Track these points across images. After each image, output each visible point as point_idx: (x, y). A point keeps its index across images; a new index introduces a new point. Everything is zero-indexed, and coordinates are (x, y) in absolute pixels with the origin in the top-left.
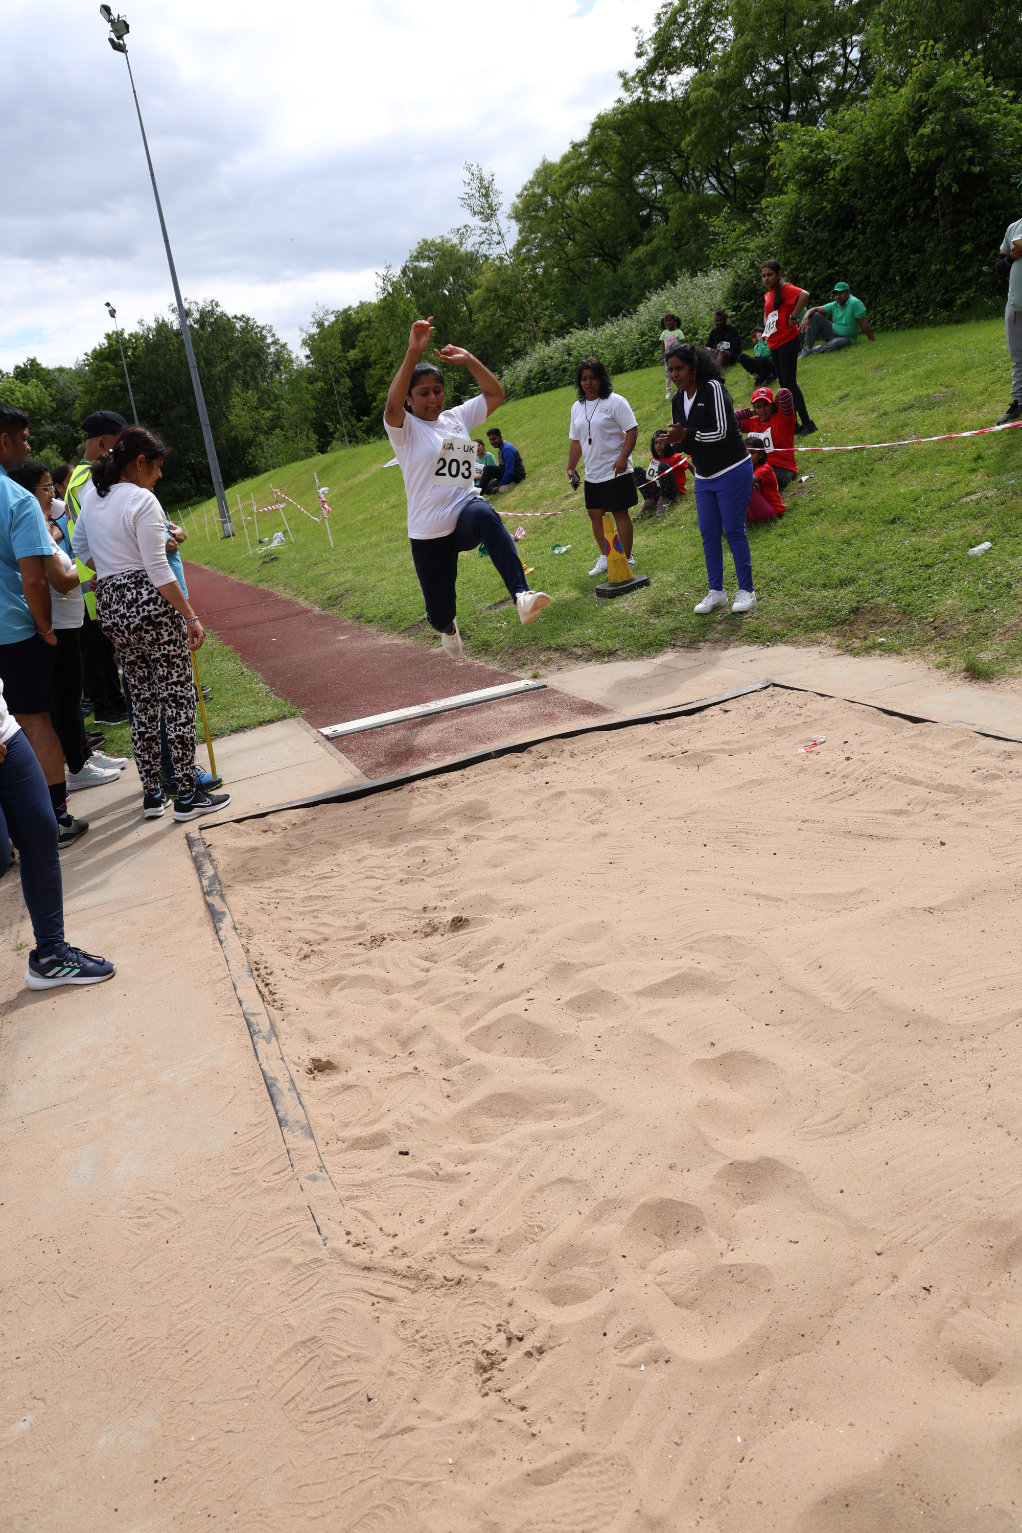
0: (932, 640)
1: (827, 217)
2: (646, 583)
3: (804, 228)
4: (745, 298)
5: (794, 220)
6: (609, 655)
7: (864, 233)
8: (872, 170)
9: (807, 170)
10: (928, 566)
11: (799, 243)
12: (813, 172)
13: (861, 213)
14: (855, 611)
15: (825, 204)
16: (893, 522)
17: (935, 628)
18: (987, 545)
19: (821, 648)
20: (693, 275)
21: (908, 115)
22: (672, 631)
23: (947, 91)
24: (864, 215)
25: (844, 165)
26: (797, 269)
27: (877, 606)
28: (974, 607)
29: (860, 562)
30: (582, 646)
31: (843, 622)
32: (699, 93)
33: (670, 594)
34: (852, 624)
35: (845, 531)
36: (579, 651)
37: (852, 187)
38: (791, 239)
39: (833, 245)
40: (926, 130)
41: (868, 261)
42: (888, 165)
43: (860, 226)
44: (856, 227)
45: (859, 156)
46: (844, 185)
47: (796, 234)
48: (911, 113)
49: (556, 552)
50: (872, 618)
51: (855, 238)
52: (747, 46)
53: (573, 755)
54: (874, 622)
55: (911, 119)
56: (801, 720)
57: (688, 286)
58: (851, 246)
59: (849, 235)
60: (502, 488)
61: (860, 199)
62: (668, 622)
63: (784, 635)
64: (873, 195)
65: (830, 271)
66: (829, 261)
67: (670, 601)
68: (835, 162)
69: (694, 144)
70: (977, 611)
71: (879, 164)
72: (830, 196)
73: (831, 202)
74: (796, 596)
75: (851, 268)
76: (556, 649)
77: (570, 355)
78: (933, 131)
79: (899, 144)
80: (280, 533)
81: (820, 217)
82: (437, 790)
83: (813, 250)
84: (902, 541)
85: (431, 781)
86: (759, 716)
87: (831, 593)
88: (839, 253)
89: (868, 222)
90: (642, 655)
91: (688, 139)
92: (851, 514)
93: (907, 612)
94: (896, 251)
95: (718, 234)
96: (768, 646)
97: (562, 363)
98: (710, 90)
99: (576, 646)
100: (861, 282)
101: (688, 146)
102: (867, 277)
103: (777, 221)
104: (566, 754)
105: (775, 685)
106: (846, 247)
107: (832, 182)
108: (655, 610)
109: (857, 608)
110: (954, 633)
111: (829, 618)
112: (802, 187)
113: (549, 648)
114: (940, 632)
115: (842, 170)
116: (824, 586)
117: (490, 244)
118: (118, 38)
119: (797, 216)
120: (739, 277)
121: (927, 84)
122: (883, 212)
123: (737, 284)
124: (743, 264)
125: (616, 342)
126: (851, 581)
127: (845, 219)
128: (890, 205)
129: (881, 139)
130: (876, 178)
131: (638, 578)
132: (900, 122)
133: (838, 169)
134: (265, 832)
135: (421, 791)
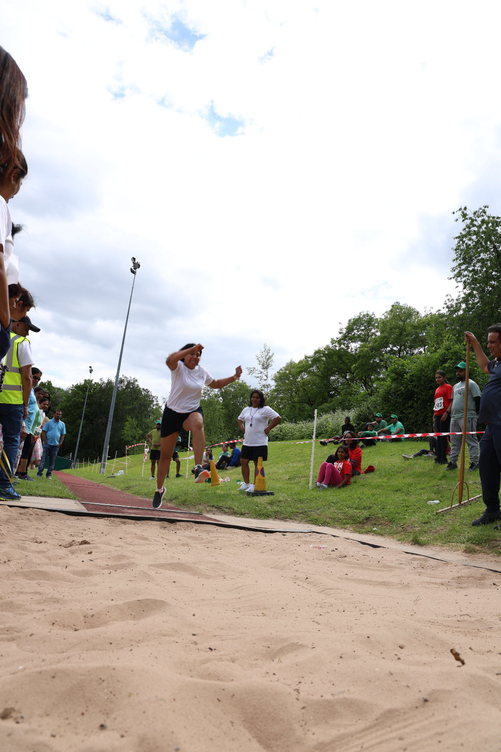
0: (399, 533)
1: (402, 393)
2: (272, 494)
3: (392, 396)
4: (362, 421)
5: (388, 393)
6: (242, 514)
7: (417, 403)
8: (423, 378)
9: (396, 373)
10: (407, 507)
11: (388, 401)
12: (399, 375)
13: (417, 394)
14: (367, 519)
15: (401, 388)
16: (397, 491)
17: (403, 528)
18: (437, 501)
19: (346, 531)
20: (343, 409)
21: (440, 359)
22: (276, 512)
23: (455, 353)
24: (418, 395)
25: (411, 374)
26: (387, 412)
27: (378, 518)
28: (423, 521)
29: (376, 502)
30: (230, 508)
31: (360, 523)
32: (362, 349)
33: (281, 498)
34: (364, 523)
35: (374, 491)
36: (227, 511)
37: (414, 383)
38: (386, 399)
39: (403, 405)
40: (447, 365)
41: (418, 414)
42: (429, 377)
43: (415, 399)
44: (413, 400)
45: (418, 371)
46: (411, 382)
47: (388, 397)
48: (441, 359)
49: (238, 483)
50: (374, 522)
51: (413, 404)
52: (384, 337)
53: (196, 530)
54: (375, 524)
55: (440, 361)
56: (319, 540)
57: (340, 415)
58: (411, 407)
59: (410, 403)
60: (229, 467)
61: (417, 388)
62: (275, 508)
63: (330, 523)
64: (422, 388)
65: (400, 415)
66: (401, 411)
67: (280, 502)
68: (408, 372)
69: (356, 368)
70: (424, 523)
71: (426, 376)
72: (405, 385)
73: (405, 387)
74: (340, 510)
75: (410, 416)
76: (216, 507)
77: (281, 431)
78: (449, 366)
79: (434, 370)
80: (122, 471)
81: (399, 393)
82: (119, 523)
83: (394, 405)
84: (398, 497)
85: (119, 520)
86: (299, 537)
87: (358, 511)
88: (406, 409)
89: (419, 399)
90: (257, 518)
91: (354, 365)
92: (378, 487)
93: (391, 521)
94: (430, 412)
95: (356, 392)
96: (320, 526)
97: (277, 434)
98: (366, 349)
99: (227, 508)
100: (413, 423)
101: (354, 368)
102: (416, 421)
103: (381, 391)
104: (194, 530)
105: (314, 532)
106: (409, 407)
107: (405, 380)
108: (271, 503)
109: (369, 518)
110: (411, 530)
111: (354, 520)
112: (394, 380)
113: (213, 506)
114: (404, 530)
115: (410, 376)
116: (356, 508)
117: (261, 379)
118: (134, 269)
119: (390, 389)
120: (361, 411)
121: (447, 349)
122: (426, 395)
123: (360, 415)
124: (364, 406)
125: (303, 430)
126: (370, 508)
127: (409, 396)
128: (429, 393)
129: (428, 367)
130: (424, 382)
131: (268, 492)
132: (436, 362)
133: (409, 374)
134: (20, 514)
135: (111, 521)
